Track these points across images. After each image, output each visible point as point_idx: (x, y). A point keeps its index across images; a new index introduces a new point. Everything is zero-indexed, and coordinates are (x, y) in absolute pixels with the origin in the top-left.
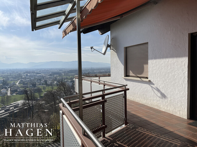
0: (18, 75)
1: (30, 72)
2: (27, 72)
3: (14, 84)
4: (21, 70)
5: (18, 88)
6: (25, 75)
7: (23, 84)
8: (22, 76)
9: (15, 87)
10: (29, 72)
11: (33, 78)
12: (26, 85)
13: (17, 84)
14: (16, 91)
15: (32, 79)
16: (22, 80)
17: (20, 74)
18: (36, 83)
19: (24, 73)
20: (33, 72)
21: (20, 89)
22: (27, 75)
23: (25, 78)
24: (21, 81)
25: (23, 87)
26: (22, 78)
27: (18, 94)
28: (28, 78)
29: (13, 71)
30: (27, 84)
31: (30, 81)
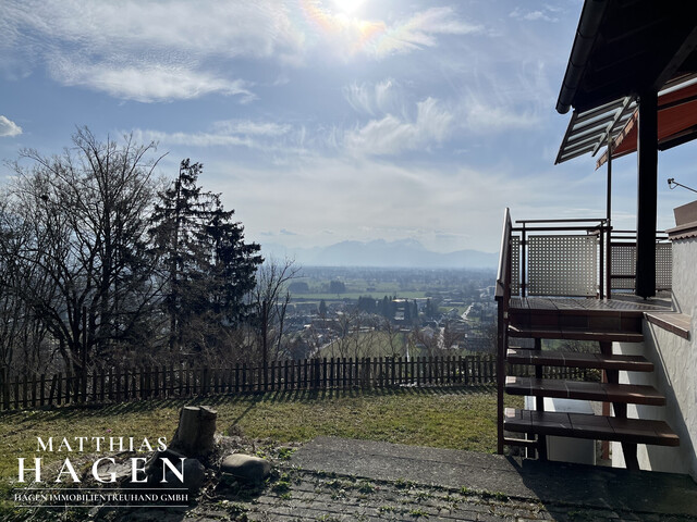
0: (466, 288)
3: (456, 316)
4: (477, 275)
5: (466, 327)
6: (488, 290)
7: (482, 320)
8: (479, 293)
9: (459, 327)
13: (464, 316)
14: (461, 337)
16: (479, 304)
17: (472, 287)
19: (486, 285)
21: (472, 332)
23: (489, 300)
24: (475, 308)
25: (481, 328)
26: (478, 299)
27: (465, 346)
29: (453, 277)
30: (493, 320)
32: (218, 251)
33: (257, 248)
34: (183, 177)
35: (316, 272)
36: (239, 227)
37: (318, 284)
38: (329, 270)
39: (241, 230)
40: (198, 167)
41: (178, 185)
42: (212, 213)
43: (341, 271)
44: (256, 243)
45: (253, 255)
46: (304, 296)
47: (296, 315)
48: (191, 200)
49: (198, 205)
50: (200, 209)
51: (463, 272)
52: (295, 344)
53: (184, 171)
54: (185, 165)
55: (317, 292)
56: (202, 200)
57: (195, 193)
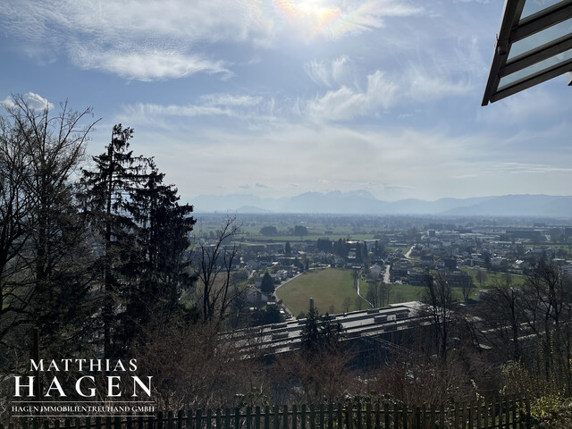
0: (409, 231)
1: (442, 225)
2: (434, 225)
3: (400, 255)
4: (419, 220)
5: (409, 265)
6: (428, 233)
7: (422, 259)
8: (421, 235)
9: (402, 264)
10: (439, 227)
11: (449, 244)
12: (429, 262)
13: (407, 255)
14: (404, 274)
15: (446, 244)
16: (420, 245)
17: (414, 230)
18: (456, 257)
19: (425, 229)
20: (451, 227)
21: (414, 269)
22: (432, 234)
23: (428, 241)
24: (417, 248)
25: (421, 266)
26: (419, 241)
27: (407, 282)
28: (434, 243)
29: (398, 221)
30: (431, 258)
31: (439, 251)
35: (283, 218)
37: (285, 228)
38: (294, 217)
43: (305, 217)
46: (273, 238)
47: (265, 254)
51: (408, 218)
52: (264, 277)
55: (284, 235)
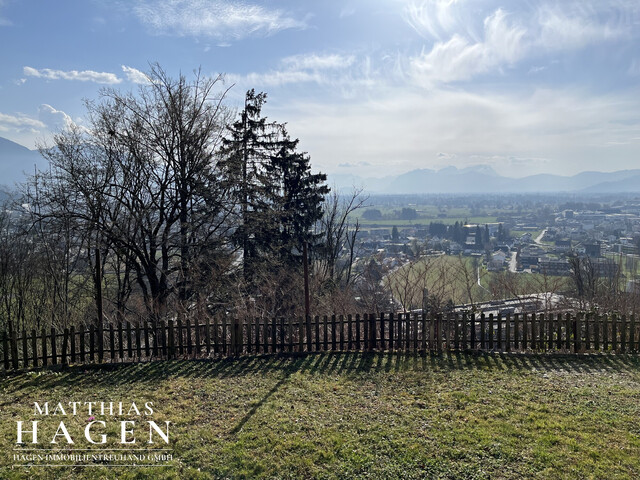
0: (539, 211)
1: (582, 204)
2: (571, 205)
3: (529, 240)
4: (551, 199)
5: (540, 252)
6: (564, 213)
7: (556, 244)
8: (555, 217)
9: (532, 251)
10: (578, 206)
11: (591, 227)
12: (564, 248)
13: (538, 240)
14: (535, 261)
15: (588, 227)
16: (554, 228)
17: (547, 211)
18: (599, 242)
19: (561, 208)
20: (593, 207)
21: (547, 256)
22: (570, 215)
23: (564, 224)
24: (550, 232)
25: (555, 252)
26: (552, 224)
27: (538, 270)
28: (572, 226)
29: (526, 201)
30: (568, 243)
31: (579, 235)
32: (286, 182)
33: (324, 177)
34: (249, 108)
35: (388, 200)
36: (305, 157)
37: (391, 211)
38: (401, 198)
39: (307, 160)
40: (261, 97)
41: (244, 116)
42: (278, 144)
43: (414, 198)
44: (323, 173)
45: (319, 185)
46: (378, 223)
47: (369, 241)
48: (258, 132)
49: (265, 136)
50: (267, 140)
51: (537, 196)
52: (370, 266)
53: (249, 102)
54: (250, 96)
55: (389, 219)
56: (268, 131)
57: (261, 124)
